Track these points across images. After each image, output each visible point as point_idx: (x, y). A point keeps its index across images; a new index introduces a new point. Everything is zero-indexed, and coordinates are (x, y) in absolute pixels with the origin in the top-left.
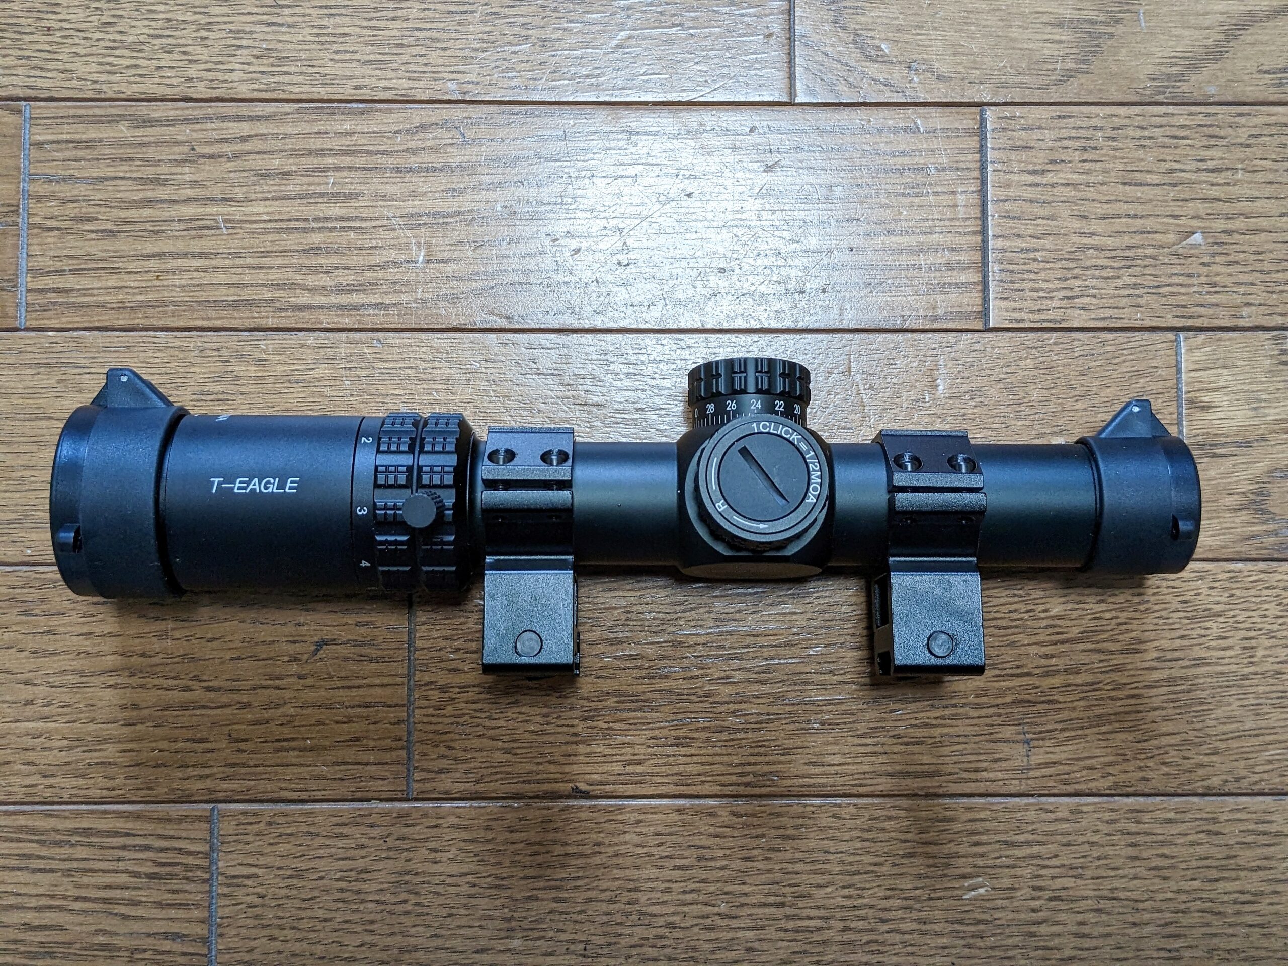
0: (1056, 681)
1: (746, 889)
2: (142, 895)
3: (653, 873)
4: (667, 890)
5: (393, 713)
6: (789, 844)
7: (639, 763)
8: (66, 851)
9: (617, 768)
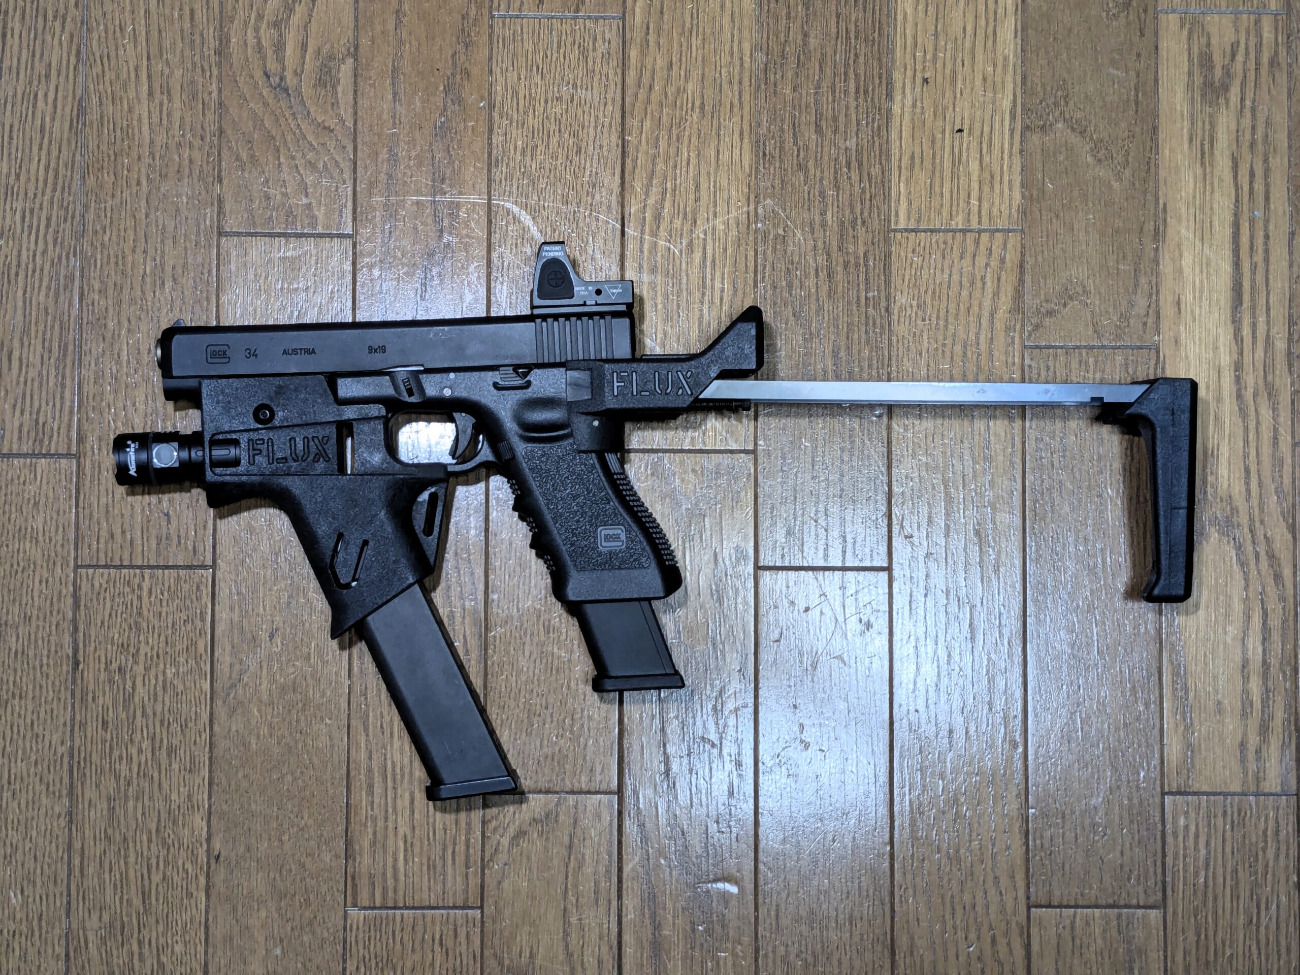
0: (135, 947)
1: (19, 761)
2: (27, 415)
3: (30, 708)
4: (20, 716)
5: (126, 556)
6: (44, 787)
7: (94, 699)
8: (53, 372)
9: (91, 687)
